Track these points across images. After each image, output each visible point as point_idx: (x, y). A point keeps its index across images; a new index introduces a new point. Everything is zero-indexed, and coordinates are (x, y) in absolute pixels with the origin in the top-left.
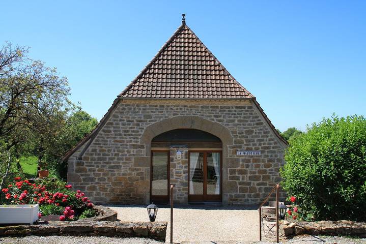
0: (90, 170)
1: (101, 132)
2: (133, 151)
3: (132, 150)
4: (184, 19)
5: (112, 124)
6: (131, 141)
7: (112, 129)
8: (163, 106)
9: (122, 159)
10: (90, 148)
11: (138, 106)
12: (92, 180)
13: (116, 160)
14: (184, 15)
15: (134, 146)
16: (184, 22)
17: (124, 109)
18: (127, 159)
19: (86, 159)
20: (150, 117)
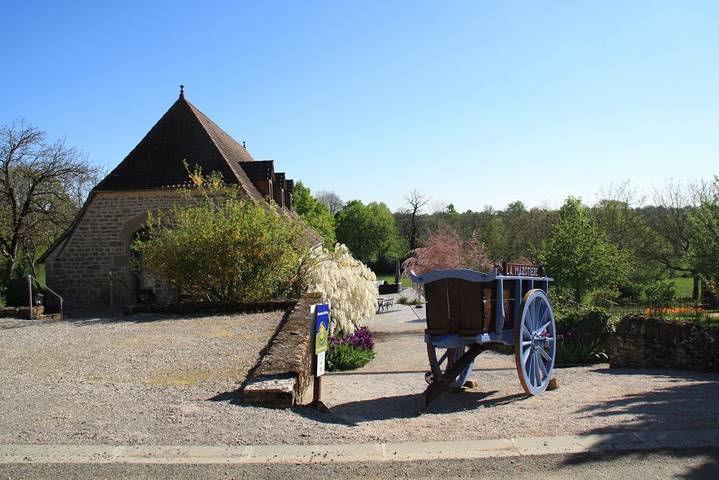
0: (69, 272)
1: (78, 230)
2: (112, 250)
3: (111, 248)
4: (182, 92)
5: (89, 220)
6: (109, 239)
7: (89, 226)
8: (142, 199)
9: (101, 258)
10: (67, 248)
11: (115, 199)
12: (71, 281)
13: (95, 260)
14: (182, 87)
15: (112, 244)
16: (182, 95)
17: (100, 203)
18: (107, 258)
19: (64, 260)
20: (128, 211)
